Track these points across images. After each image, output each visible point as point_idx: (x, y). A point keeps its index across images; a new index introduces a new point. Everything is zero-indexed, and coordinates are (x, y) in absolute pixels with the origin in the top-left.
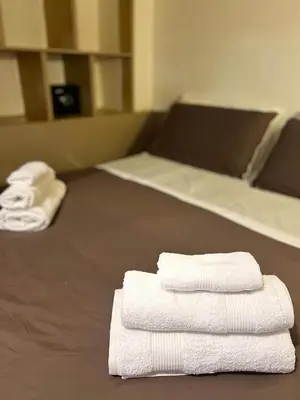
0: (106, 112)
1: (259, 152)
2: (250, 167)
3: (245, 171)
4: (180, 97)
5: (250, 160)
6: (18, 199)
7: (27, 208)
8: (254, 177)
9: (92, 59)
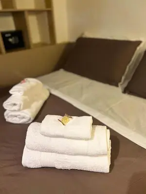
0: (43, 44)
1: (129, 68)
2: (123, 78)
3: (120, 81)
4: (83, 34)
5: (123, 74)
6: (15, 105)
7: (19, 110)
8: (125, 85)
9: (26, 14)
